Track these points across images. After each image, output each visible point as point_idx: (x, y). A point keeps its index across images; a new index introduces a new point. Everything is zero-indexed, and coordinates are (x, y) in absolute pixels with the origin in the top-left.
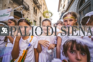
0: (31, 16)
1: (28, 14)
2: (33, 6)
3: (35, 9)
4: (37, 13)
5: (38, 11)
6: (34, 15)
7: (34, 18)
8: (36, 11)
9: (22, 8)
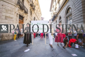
0: (29, 17)
1: (27, 17)
2: (30, 8)
4: (32, 14)
5: (33, 12)
6: (30, 17)
7: (30, 19)
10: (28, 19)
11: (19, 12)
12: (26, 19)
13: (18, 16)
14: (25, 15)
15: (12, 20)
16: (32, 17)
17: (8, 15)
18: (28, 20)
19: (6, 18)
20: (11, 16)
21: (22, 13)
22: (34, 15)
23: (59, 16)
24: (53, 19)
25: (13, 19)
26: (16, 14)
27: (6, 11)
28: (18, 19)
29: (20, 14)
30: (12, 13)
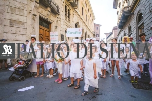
0: (62, 23)
1: (57, 21)
2: (65, 4)
3: (67, 10)
4: (71, 16)
5: (72, 12)
6: (66, 21)
7: (66, 27)
8: (69, 12)
9: (49, 13)
10: (62, 26)
11: (40, 11)
12: (57, 27)
13: (37, 19)
14: (52, 18)
15: (23, 27)
16: (71, 21)
17: (15, 17)
18: (62, 29)
19: (12, 23)
20: (22, 19)
21: (45, 13)
22: (74, 19)
23: (136, 12)
24: (121, 22)
25: (26, 26)
26: (31, 16)
27: (11, 9)
28: (37, 25)
29: (42, 16)
30: (22, 14)
